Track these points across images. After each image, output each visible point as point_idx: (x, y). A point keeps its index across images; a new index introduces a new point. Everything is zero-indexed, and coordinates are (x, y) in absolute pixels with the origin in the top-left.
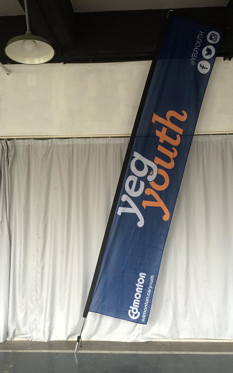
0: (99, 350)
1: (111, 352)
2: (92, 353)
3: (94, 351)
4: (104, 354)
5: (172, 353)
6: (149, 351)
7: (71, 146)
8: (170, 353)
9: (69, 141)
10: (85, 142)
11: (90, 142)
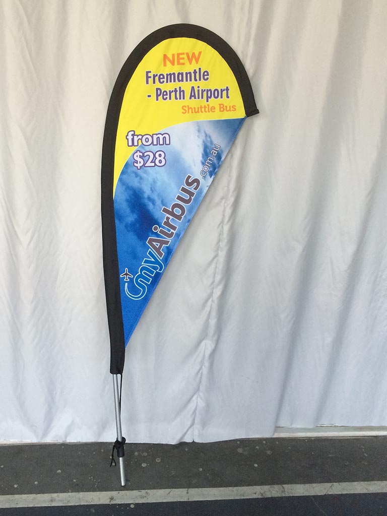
4: (92, 510)
8: (284, 495)
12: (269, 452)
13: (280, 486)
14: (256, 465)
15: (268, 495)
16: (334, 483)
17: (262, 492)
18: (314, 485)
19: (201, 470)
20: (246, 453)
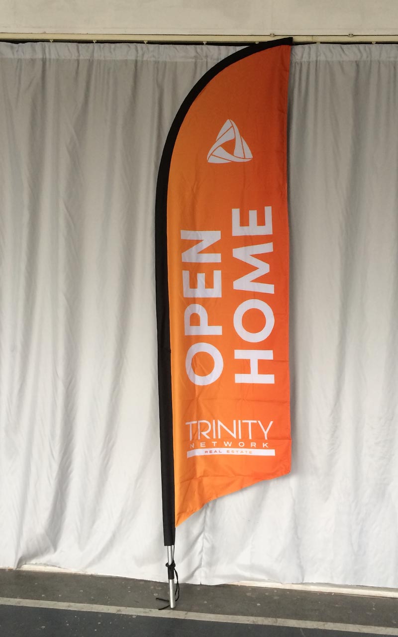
1: (119, 611)
3: (77, 604)
4: (100, 616)
6: (219, 613)
8: (275, 624)
9: (34, 50)
10: (77, 54)
11: (92, 55)
12: (276, 598)
13: (274, 619)
14: (259, 604)
15: (260, 623)
16: (329, 623)
17: (255, 620)
19: (206, 602)
20: (254, 596)
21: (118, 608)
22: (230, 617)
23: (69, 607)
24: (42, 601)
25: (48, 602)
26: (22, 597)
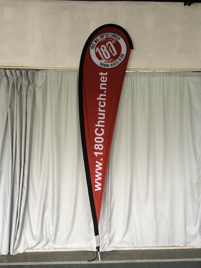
0: (70, 260)
1: (80, 263)
2: (63, 264)
3: (66, 262)
4: (75, 265)
5: (134, 262)
6: (114, 260)
7: (45, 77)
8: (133, 262)
9: (43, 73)
10: (57, 74)
11: (63, 75)
12: (131, 253)
13: (132, 260)
14: (126, 256)
15: (128, 262)
16: (150, 260)
17: (126, 261)
18: (143, 260)
19: (108, 257)
20: (124, 253)
21: (80, 262)
22: (118, 261)
23: (63, 263)
24: (53, 262)
25: (55, 262)
26: (45, 262)
